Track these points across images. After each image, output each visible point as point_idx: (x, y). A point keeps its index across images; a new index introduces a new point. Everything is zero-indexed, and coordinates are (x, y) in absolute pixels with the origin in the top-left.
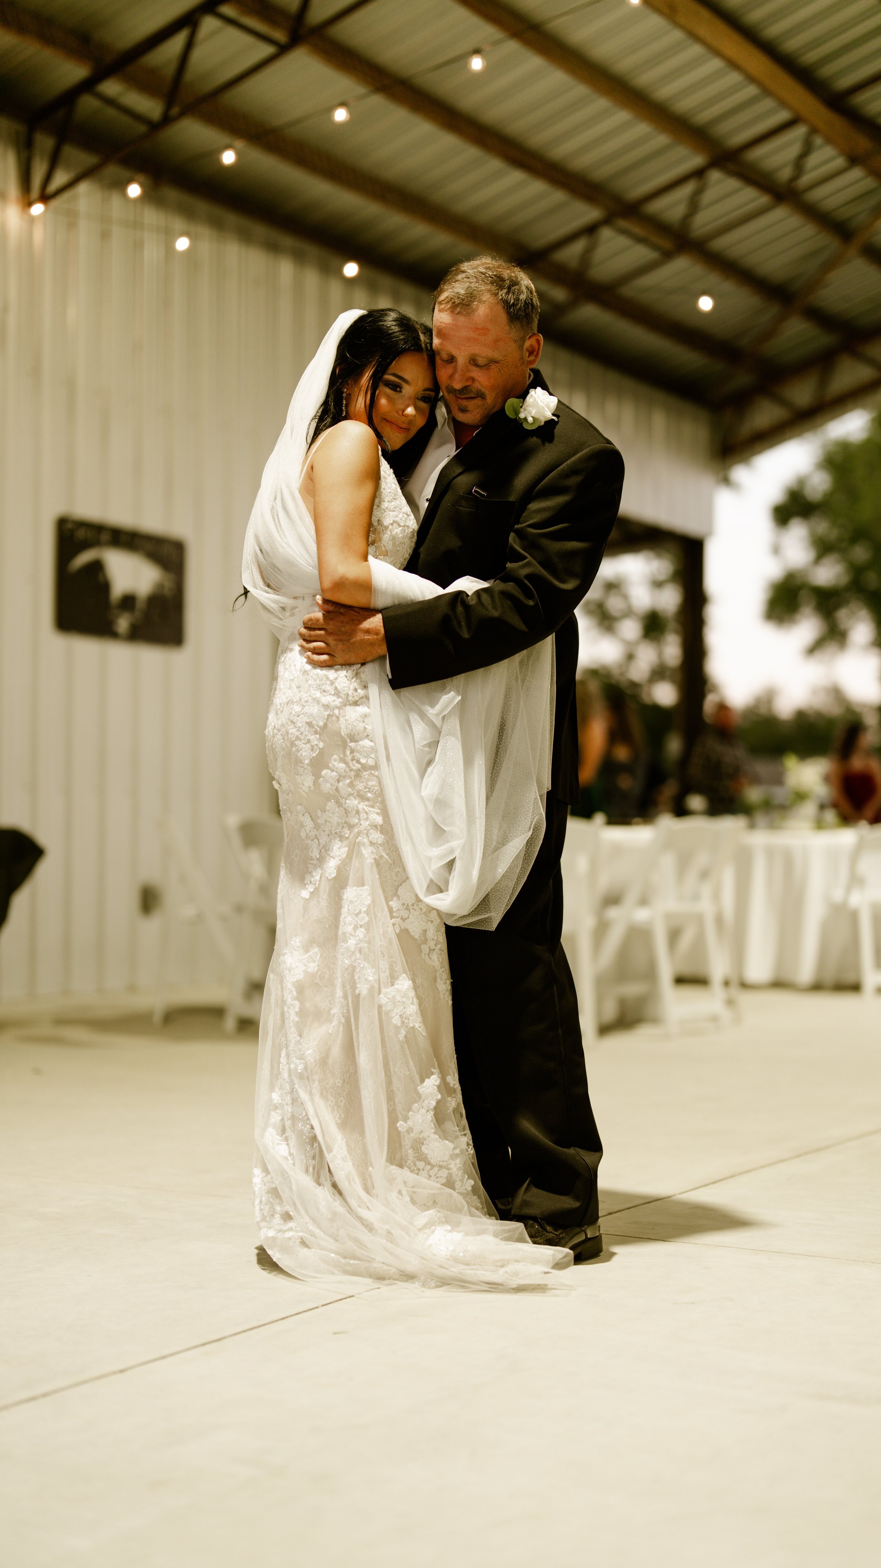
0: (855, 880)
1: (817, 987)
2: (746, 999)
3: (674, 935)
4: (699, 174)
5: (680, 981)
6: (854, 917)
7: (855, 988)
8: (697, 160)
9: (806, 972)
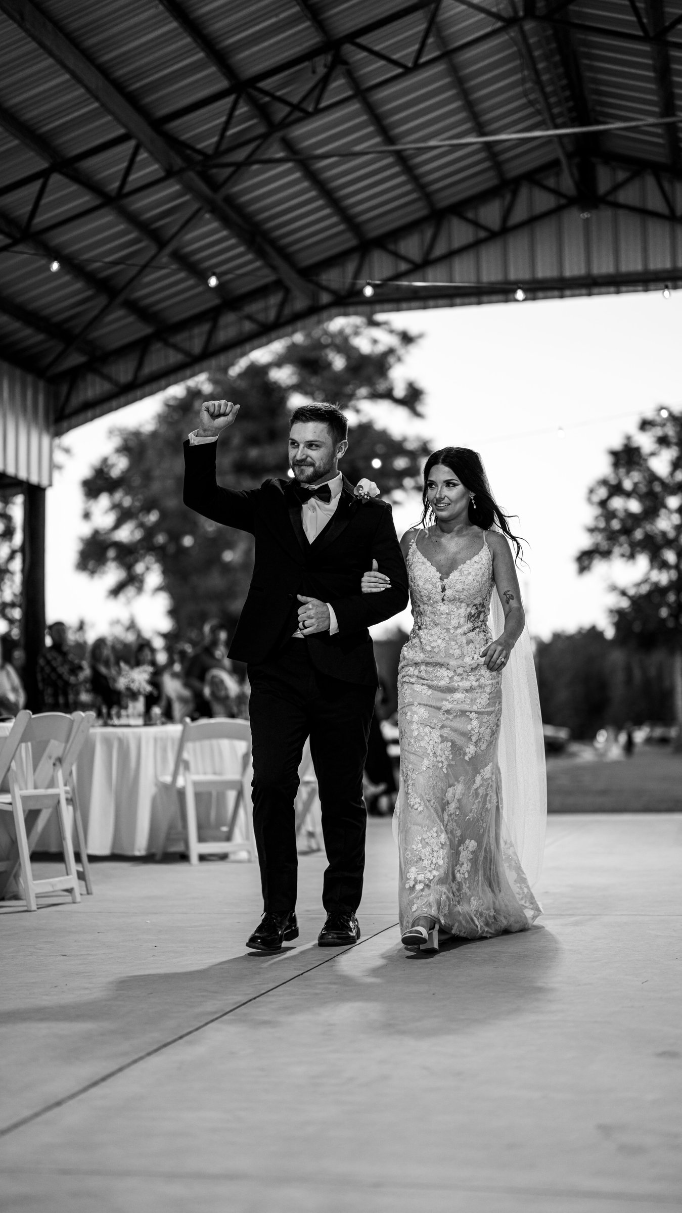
0: (181, 764)
1: (148, 858)
2: (92, 869)
3: (32, 816)
4: (44, 175)
5: (36, 857)
6: (181, 794)
7: (184, 857)
8: (43, 165)
9: (140, 847)
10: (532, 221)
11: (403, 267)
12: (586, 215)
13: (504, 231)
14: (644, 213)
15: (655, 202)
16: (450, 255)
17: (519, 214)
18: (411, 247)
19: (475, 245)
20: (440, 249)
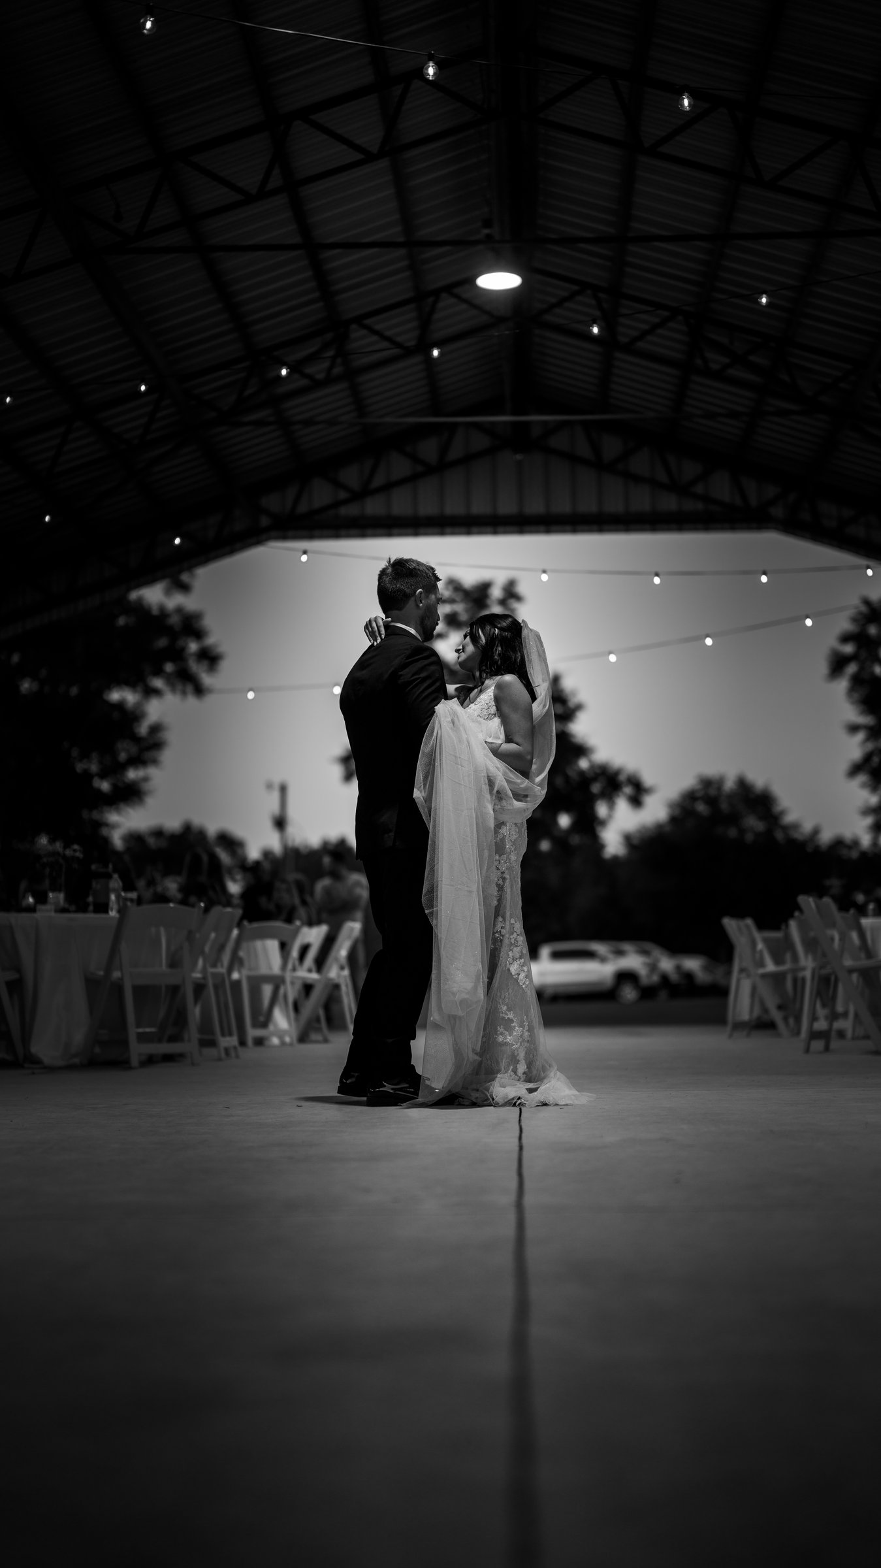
10: (467, 459)
11: (343, 495)
12: (519, 457)
13: (440, 468)
14: (572, 458)
15: (583, 449)
16: (388, 487)
17: (456, 452)
18: (351, 476)
19: (413, 479)
20: (379, 481)
